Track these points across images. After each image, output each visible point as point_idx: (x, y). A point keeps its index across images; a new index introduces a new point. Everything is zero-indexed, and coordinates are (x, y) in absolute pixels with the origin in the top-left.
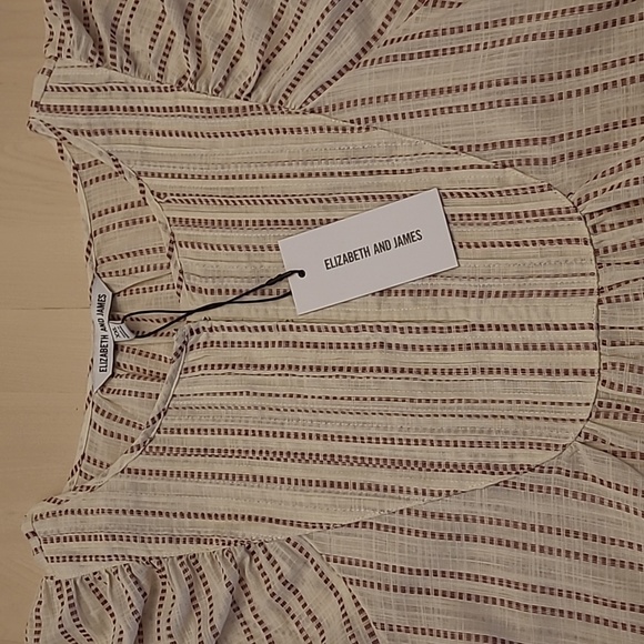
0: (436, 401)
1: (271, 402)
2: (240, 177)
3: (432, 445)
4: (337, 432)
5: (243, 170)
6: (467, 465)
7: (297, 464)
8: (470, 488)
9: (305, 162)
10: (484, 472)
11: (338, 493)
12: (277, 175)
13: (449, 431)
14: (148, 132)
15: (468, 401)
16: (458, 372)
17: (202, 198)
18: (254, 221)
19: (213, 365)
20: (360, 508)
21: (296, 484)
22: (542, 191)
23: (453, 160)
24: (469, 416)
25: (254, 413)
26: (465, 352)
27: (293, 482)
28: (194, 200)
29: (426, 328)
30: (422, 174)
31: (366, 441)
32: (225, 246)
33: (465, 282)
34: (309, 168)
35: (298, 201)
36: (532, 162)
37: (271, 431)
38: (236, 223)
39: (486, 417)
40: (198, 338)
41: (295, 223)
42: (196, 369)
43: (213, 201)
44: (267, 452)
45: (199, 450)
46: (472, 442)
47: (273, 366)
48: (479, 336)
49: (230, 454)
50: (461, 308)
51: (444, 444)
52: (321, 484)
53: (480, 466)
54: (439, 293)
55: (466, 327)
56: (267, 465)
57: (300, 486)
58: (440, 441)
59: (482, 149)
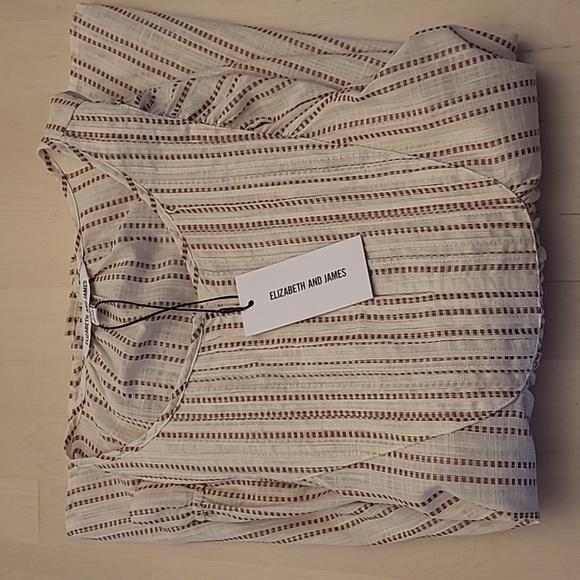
0: (408, 361)
1: (276, 370)
2: (239, 188)
3: (407, 398)
4: (330, 392)
5: (241, 182)
6: (436, 414)
7: (300, 420)
8: (440, 433)
9: (293, 172)
10: (451, 419)
11: (338, 441)
12: (270, 184)
13: (421, 385)
14: (158, 156)
15: (435, 359)
16: (426, 335)
17: (207, 207)
18: (253, 223)
19: (226, 344)
20: (357, 451)
21: (302, 437)
22: (489, 185)
23: (414, 164)
24: (437, 372)
25: (261, 380)
26: (431, 318)
27: (299, 435)
28: (200, 210)
29: (398, 300)
30: (389, 176)
31: (354, 397)
32: (232, 245)
33: (428, 259)
34: (296, 176)
35: (288, 204)
36: (480, 162)
37: (275, 395)
38: (239, 226)
39: (452, 372)
40: (212, 322)
41: (286, 221)
42: (212, 348)
43: (217, 209)
44: (274, 414)
45: (216, 415)
46: (440, 394)
47: (276, 341)
48: (443, 304)
49: (242, 417)
50: (426, 282)
51: (417, 396)
52: (323, 435)
53: (447, 414)
54: (407, 270)
55: (431, 296)
56: (275, 423)
57: (305, 438)
58: (413, 395)
59: (438, 154)
